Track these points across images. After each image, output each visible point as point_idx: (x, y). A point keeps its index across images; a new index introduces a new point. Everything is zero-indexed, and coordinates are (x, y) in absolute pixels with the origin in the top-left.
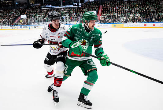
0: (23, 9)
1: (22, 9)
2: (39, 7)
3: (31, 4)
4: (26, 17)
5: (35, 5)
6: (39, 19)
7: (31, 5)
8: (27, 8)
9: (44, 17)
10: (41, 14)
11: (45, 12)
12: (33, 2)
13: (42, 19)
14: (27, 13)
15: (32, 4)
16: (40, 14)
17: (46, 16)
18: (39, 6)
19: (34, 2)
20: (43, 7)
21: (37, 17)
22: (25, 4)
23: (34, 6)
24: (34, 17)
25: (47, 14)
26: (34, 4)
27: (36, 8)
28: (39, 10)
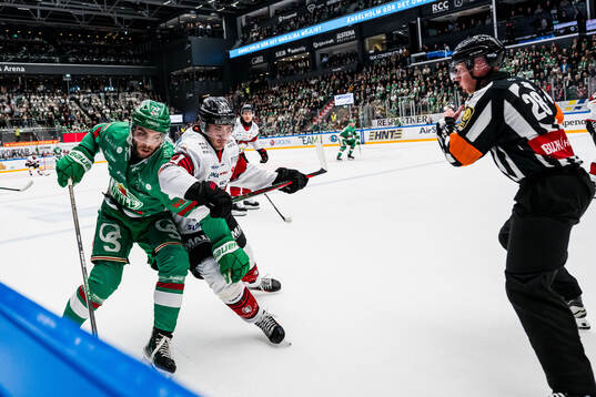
0: (344, 75)
1: (338, 77)
2: (402, 61)
3: (372, 54)
4: (352, 101)
5: (385, 55)
6: (402, 104)
7: (372, 58)
8: (359, 70)
9: (422, 94)
10: (408, 86)
11: (425, 76)
12: (378, 47)
13: (412, 103)
14: (355, 88)
15: (377, 52)
16: (405, 84)
17: (427, 90)
18: (401, 55)
19: (382, 45)
20: (418, 59)
21: (393, 98)
22: (352, 55)
23: (381, 59)
24: (383, 97)
25: (431, 81)
26: (383, 52)
27: (389, 66)
28: (399, 72)
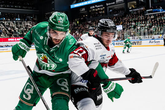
0: (119, 17)
1: (116, 18)
2: (143, 13)
3: (131, 9)
4: (122, 29)
5: (136, 10)
6: (142, 30)
7: (130, 11)
8: (125, 16)
9: (150, 27)
10: (145, 23)
11: (152, 19)
12: (133, 6)
13: (146, 30)
14: (123, 23)
15: (132, 8)
16: (144, 22)
17: (152, 25)
18: (142, 10)
19: (135, 6)
20: (149, 12)
21: (139, 28)
22: (122, 9)
23: (134, 12)
24: (135, 27)
25: (154, 21)
26: (135, 9)
27: (138, 14)
28: (141, 17)
